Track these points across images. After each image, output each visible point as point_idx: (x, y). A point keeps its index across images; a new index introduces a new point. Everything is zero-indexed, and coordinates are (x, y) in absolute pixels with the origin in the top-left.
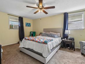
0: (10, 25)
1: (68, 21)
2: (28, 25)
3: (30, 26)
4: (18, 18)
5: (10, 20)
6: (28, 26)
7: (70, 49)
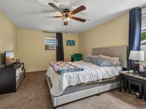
0: (45, 45)
1: (142, 29)
2: (71, 43)
3: (74, 45)
4: (55, 35)
5: (46, 38)
6: (71, 45)
7: (141, 97)
